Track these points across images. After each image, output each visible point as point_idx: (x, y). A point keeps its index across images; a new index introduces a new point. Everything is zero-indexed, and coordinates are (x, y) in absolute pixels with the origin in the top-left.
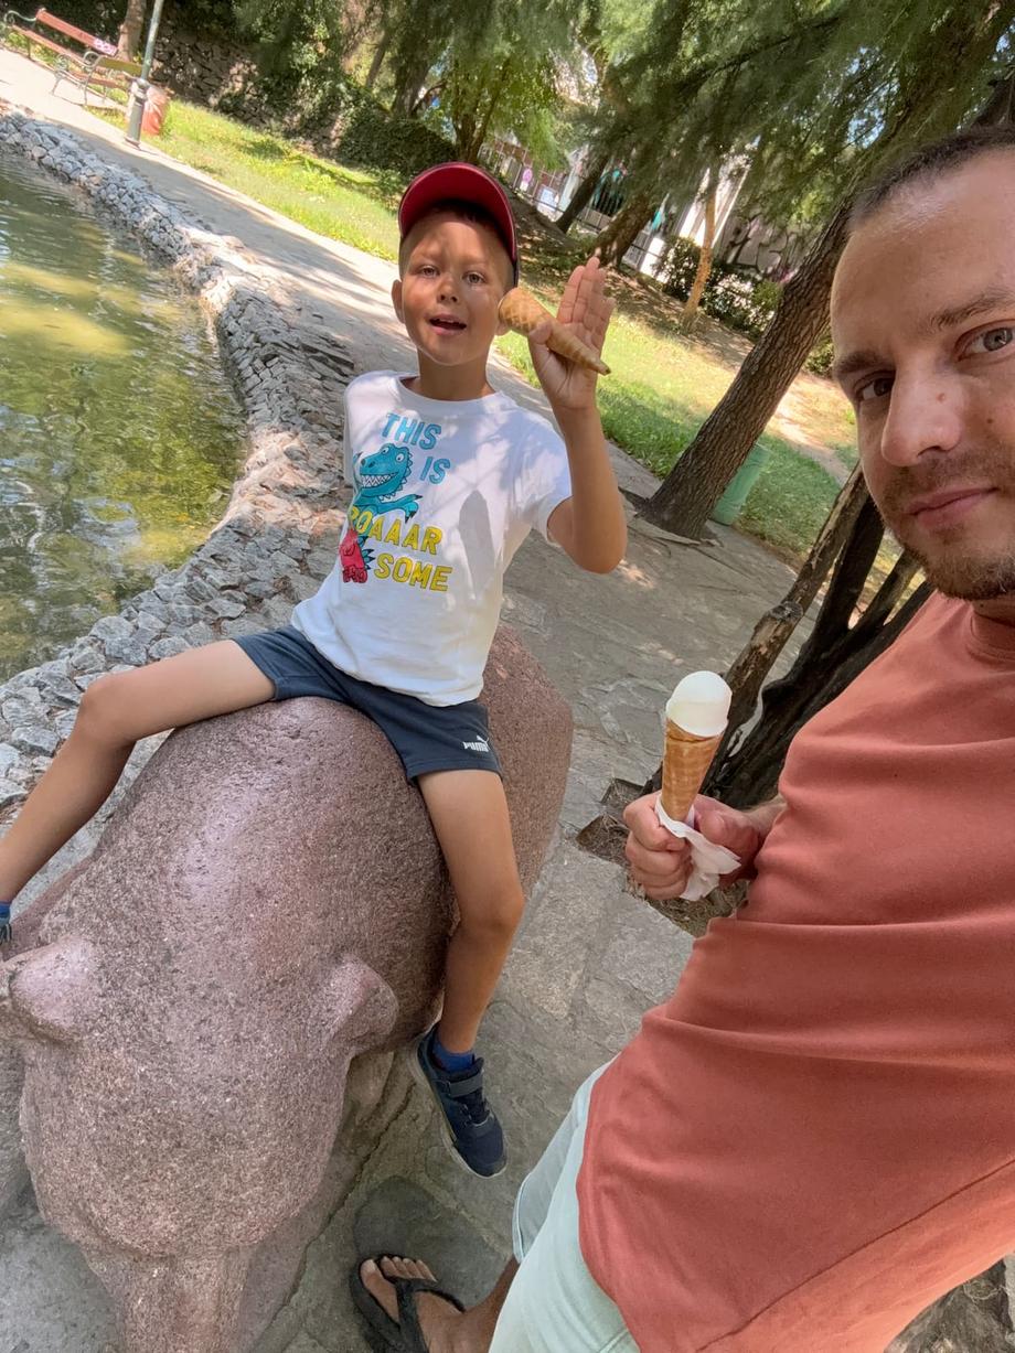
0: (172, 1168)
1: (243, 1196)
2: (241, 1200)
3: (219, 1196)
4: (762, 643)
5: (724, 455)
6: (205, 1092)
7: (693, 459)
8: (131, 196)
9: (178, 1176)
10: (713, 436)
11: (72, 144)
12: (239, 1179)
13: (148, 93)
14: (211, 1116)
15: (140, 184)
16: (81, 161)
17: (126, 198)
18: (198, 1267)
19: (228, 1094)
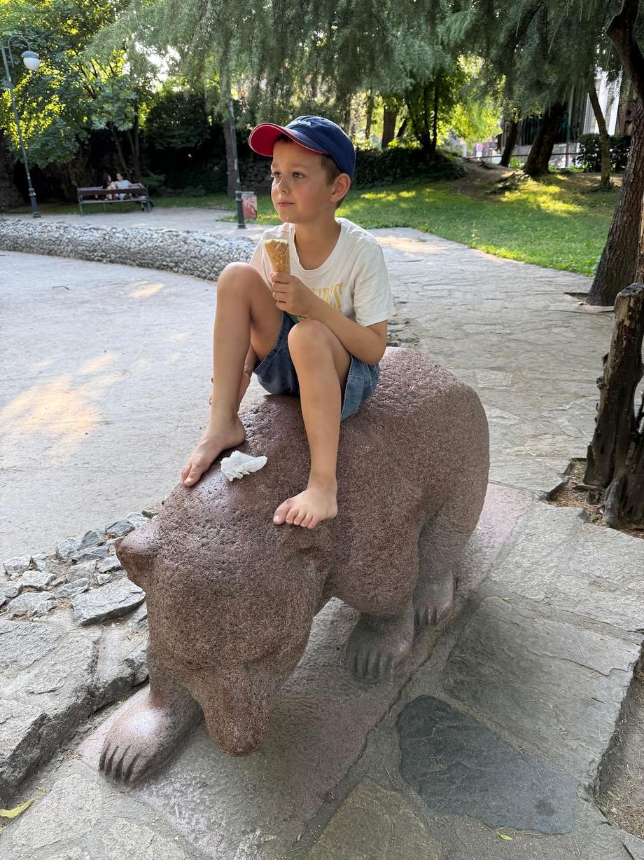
0: (197, 612)
1: (241, 627)
2: (240, 629)
3: (227, 626)
4: (623, 318)
5: (631, 242)
6: (207, 569)
7: (610, 253)
8: (244, 252)
9: (202, 616)
10: (618, 233)
11: (212, 239)
12: (235, 616)
13: (242, 198)
14: (212, 581)
15: (246, 243)
16: (217, 245)
17: (242, 254)
18: (230, 673)
19: (219, 569)
